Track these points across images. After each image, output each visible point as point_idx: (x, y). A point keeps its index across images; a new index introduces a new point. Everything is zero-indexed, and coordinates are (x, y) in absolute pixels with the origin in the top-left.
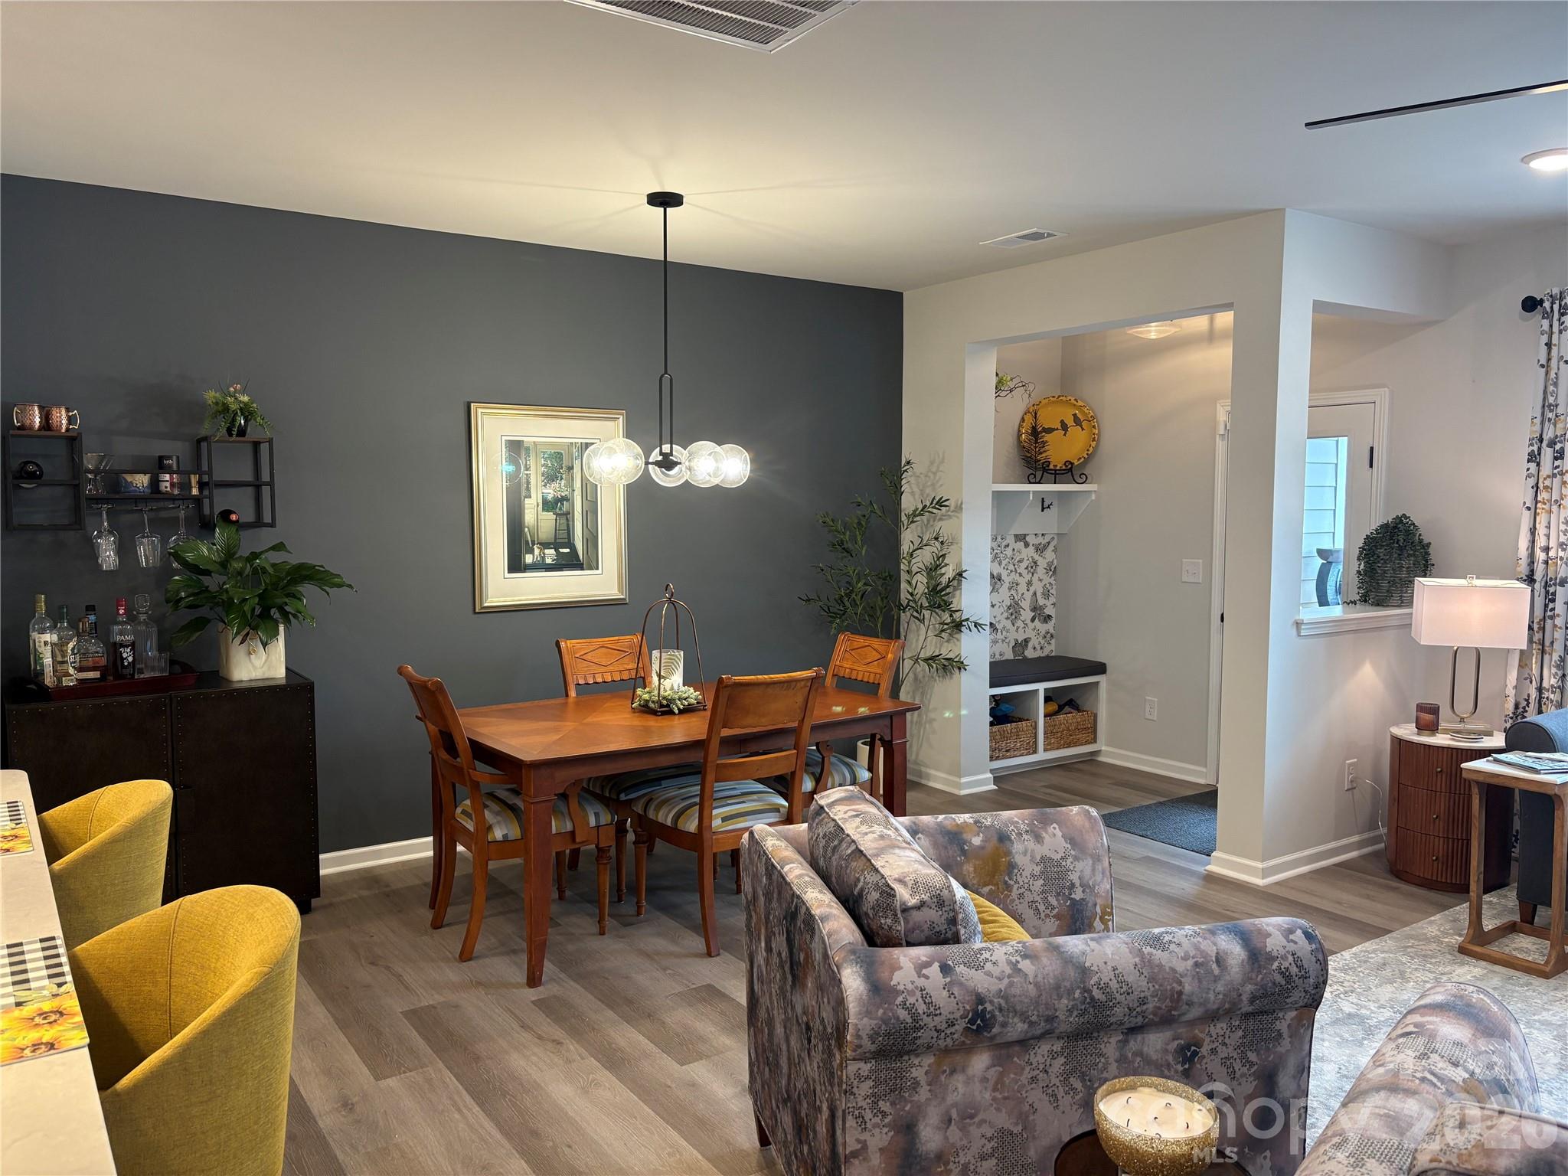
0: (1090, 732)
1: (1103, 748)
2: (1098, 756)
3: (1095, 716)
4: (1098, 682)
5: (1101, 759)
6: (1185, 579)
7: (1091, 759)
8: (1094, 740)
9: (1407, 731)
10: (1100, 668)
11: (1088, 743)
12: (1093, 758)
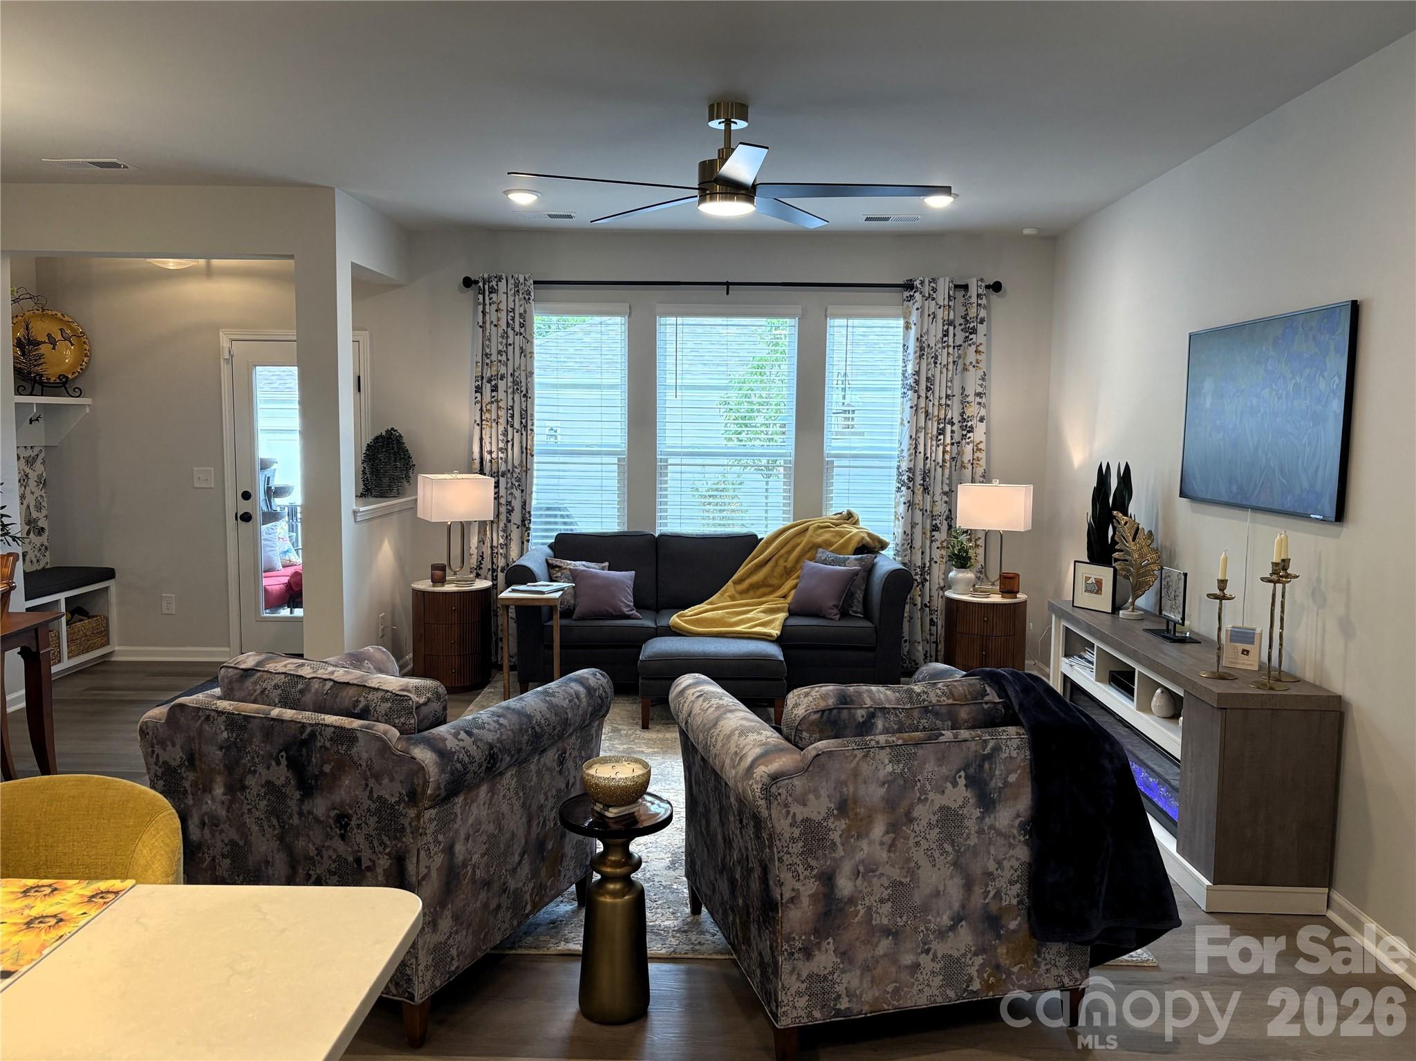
0: (103, 635)
1: (117, 648)
2: (111, 657)
3: (107, 619)
4: (107, 588)
5: (114, 659)
6: (196, 485)
7: (104, 661)
8: (107, 643)
9: (425, 585)
10: (109, 574)
11: (103, 645)
12: (106, 659)
